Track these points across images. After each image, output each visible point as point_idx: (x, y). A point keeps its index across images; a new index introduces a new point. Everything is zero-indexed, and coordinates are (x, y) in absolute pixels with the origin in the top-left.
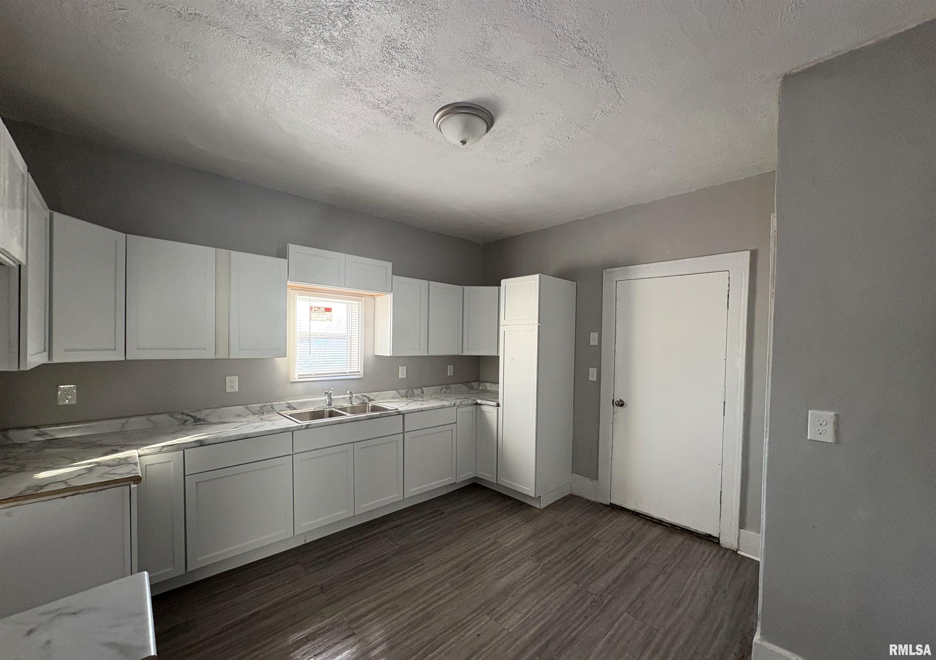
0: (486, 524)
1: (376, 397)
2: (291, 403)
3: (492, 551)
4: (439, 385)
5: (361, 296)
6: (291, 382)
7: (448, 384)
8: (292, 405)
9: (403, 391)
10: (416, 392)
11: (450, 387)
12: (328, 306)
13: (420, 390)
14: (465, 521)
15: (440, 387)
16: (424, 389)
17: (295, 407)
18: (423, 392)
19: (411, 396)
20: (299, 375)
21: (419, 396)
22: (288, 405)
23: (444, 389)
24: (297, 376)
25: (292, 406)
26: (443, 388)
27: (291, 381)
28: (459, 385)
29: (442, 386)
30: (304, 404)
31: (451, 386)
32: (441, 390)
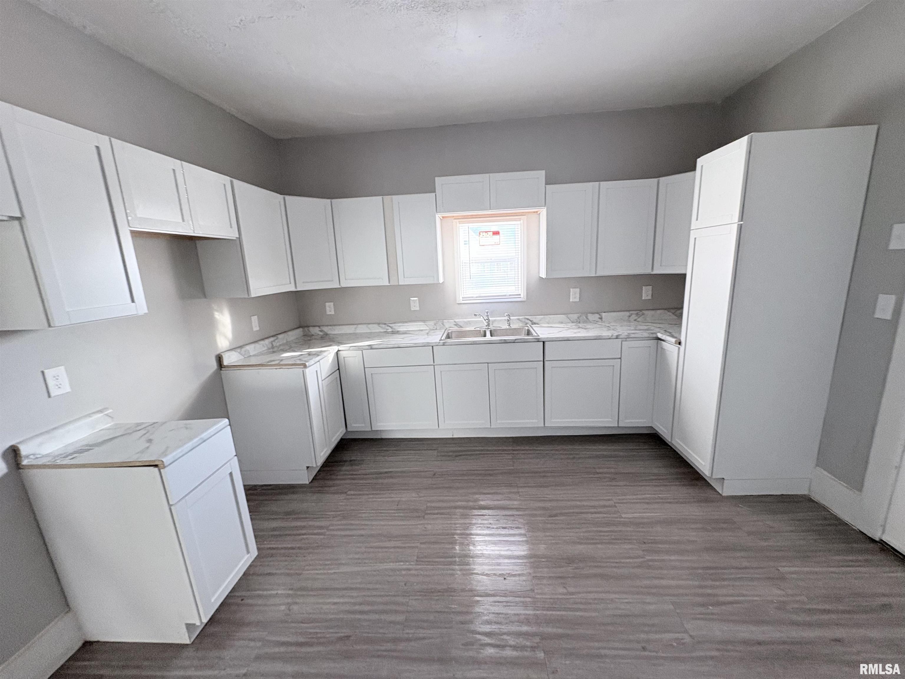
0: (621, 483)
1: (540, 320)
2: (458, 321)
3: (598, 513)
4: (627, 311)
5: (522, 214)
6: (458, 304)
7: (641, 310)
8: (459, 323)
9: (575, 316)
10: (591, 317)
11: (643, 314)
12: (495, 229)
13: (597, 316)
14: (598, 471)
15: (628, 314)
16: (604, 314)
17: (461, 325)
18: (601, 318)
19: (585, 322)
20: (463, 298)
21: (596, 322)
22: (455, 323)
23: (633, 316)
24: (461, 299)
25: (458, 325)
26: (632, 314)
27: (457, 302)
28: (659, 312)
29: (631, 312)
30: (469, 323)
31: (646, 312)
32: (629, 316)
